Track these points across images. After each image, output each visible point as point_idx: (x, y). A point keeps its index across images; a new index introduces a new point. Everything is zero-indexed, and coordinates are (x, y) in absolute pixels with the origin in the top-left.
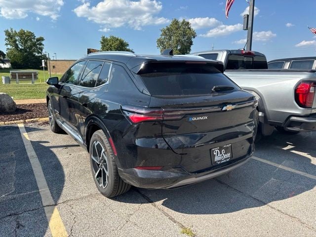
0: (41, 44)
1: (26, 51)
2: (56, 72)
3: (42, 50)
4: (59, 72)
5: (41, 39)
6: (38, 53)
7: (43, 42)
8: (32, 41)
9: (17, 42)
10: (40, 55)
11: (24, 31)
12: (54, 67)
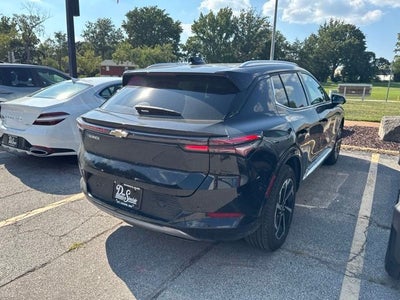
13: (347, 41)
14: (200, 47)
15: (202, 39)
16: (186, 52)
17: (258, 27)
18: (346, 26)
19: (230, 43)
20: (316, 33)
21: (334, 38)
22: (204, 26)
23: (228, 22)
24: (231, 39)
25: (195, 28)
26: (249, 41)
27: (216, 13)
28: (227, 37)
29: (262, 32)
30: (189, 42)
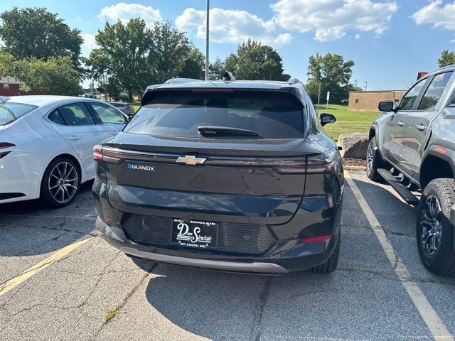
0: (349, 71)
1: (328, 82)
2: (359, 108)
3: (348, 79)
4: (363, 108)
5: (351, 64)
6: (343, 83)
7: (352, 68)
8: (338, 67)
9: (321, 71)
10: (344, 85)
11: (330, 56)
12: (357, 101)
13: (266, 63)
14: (108, 62)
15: (110, 52)
16: (90, 68)
17: (176, 42)
18: (264, 48)
19: (145, 59)
20: (236, 54)
21: (253, 60)
22: (112, 37)
23: (141, 35)
24: (146, 55)
25: (100, 39)
26: (166, 57)
27: (125, 23)
28: (141, 52)
29: (180, 49)
30: (93, 55)
